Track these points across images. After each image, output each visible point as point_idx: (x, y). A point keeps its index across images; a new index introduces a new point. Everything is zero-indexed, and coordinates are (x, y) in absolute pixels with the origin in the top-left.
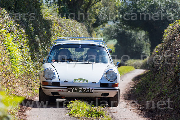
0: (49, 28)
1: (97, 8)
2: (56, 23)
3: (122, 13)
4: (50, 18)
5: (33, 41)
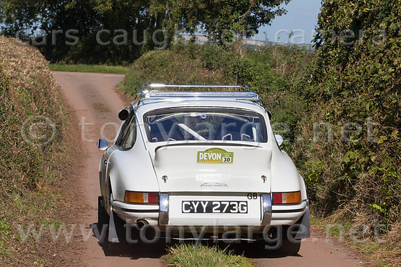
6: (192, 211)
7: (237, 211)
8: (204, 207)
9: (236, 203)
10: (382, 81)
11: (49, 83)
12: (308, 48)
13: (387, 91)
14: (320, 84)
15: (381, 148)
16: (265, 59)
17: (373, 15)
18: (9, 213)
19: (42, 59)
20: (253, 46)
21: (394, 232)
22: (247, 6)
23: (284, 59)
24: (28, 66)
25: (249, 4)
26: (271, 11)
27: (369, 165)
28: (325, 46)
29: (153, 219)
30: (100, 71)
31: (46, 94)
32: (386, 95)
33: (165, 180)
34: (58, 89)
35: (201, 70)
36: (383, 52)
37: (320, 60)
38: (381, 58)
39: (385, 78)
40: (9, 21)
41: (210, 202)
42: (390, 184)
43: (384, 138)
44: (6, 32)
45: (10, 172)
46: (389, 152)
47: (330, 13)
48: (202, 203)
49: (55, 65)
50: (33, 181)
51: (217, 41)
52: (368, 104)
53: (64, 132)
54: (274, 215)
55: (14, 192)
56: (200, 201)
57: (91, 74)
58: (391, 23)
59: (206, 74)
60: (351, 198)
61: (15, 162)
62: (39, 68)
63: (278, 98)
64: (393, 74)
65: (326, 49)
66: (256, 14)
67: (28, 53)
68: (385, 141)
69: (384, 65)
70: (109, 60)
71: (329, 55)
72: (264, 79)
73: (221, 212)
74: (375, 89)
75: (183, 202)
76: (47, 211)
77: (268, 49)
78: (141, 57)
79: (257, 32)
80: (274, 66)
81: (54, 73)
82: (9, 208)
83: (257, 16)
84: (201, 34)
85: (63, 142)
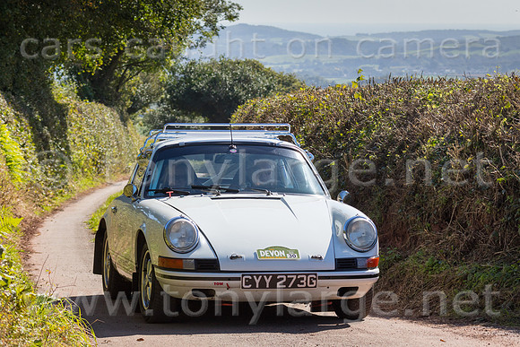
0: (64, 116)
1: (134, 85)
2: (74, 108)
3: (169, 91)
4: (65, 101)
5: (41, 136)
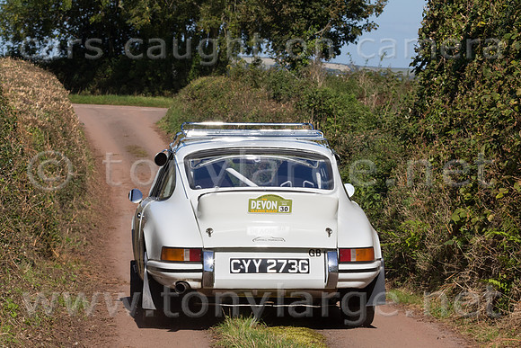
6: (243, 271)
7: (296, 271)
8: (257, 265)
9: (296, 262)
10: (502, 117)
11: (69, 120)
12: (405, 74)
13: (508, 129)
14: (421, 121)
15: (500, 205)
16: (349, 88)
17: (490, 30)
18: (18, 289)
19: (60, 87)
20: (334, 71)
21: (517, 313)
22: (326, 19)
23: (374, 87)
24: (41, 98)
25: (328, 16)
26: (357, 25)
27: (484, 226)
28: (428, 71)
29: (195, 280)
30: (135, 104)
31: (64, 134)
32: (507, 135)
33: (210, 234)
34: (81, 127)
35: (266, 102)
36: (502, 79)
37: (421, 89)
38: (501, 86)
39: (506, 112)
40: (17, 38)
41: (264, 260)
42: (511, 251)
43: (504, 191)
44: (13, 52)
45: (18, 235)
46: (510, 210)
47: (434, 28)
48: (254, 261)
49: (77, 96)
50: (49, 247)
51: (288, 64)
52: (484, 148)
53: (89, 183)
54: (341, 275)
55: (23, 261)
56: (252, 259)
57: (123, 107)
58: (513, 40)
59: (273, 107)
60: (461, 269)
61: (24, 222)
62: (56, 100)
63: (366, 138)
64: (516, 108)
65: (429, 75)
66: (338, 29)
67: (42, 80)
68: (505, 195)
69: (505, 96)
70: (146, 89)
71: (433, 82)
72: (347, 114)
73: (278, 272)
74: (492, 127)
75: (231, 260)
76: (66, 286)
77: (354, 74)
78: (189, 86)
79: (339, 53)
80: (361, 97)
81: (76, 106)
82: (17, 283)
83: (339, 32)
84: (267, 55)
85: (87, 197)
